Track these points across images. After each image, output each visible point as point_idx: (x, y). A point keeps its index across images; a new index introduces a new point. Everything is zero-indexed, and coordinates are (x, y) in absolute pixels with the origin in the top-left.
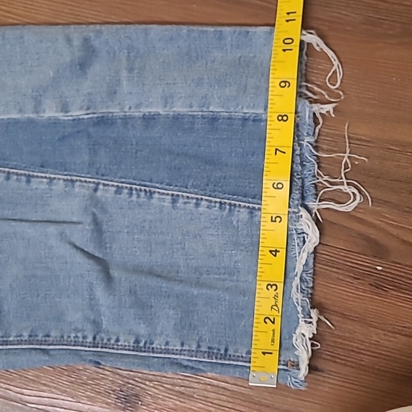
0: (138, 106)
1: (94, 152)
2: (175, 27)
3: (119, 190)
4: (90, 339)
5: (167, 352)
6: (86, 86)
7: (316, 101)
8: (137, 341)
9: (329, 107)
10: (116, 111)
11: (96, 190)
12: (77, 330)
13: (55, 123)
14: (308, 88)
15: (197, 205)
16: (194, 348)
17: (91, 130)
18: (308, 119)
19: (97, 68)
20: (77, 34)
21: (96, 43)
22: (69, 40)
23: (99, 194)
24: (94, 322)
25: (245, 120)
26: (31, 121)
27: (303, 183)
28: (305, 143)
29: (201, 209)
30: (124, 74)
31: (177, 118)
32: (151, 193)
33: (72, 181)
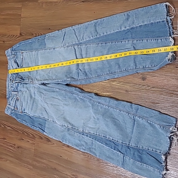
0: (138, 24)
1: (132, 35)
2: (143, 8)
3: (137, 41)
4: (135, 68)
5: (149, 68)
6: (129, 23)
7: (171, 16)
8: (143, 67)
9: (173, 17)
10: (134, 26)
11: (133, 41)
12: (132, 67)
13: (124, 31)
14: (169, 14)
15: (151, 40)
16: (153, 66)
17: (131, 30)
18: (169, 20)
19: (130, 19)
20: (126, 13)
21: (129, 14)
22: (125, 15)
23: (134, 42)
24: (135, 65)
25: (158, 22)
26: (120, 31)
27: (170, 32)
28: (169, 25)
29: (152, 41)
30: (135, 19)
31: (146, 25)
32: (143, 40)
33: (129, 41)
